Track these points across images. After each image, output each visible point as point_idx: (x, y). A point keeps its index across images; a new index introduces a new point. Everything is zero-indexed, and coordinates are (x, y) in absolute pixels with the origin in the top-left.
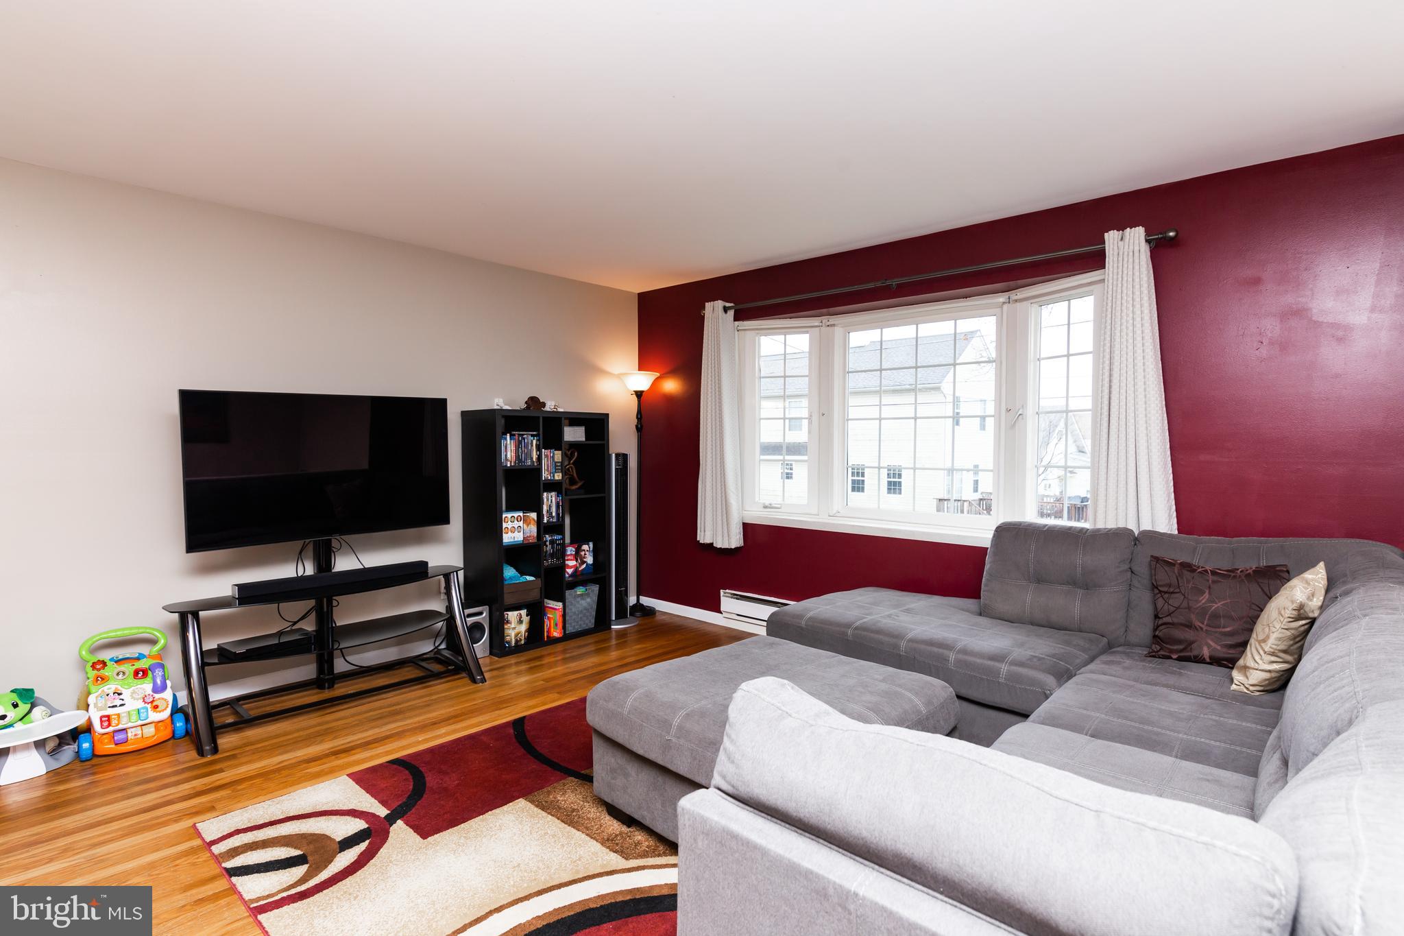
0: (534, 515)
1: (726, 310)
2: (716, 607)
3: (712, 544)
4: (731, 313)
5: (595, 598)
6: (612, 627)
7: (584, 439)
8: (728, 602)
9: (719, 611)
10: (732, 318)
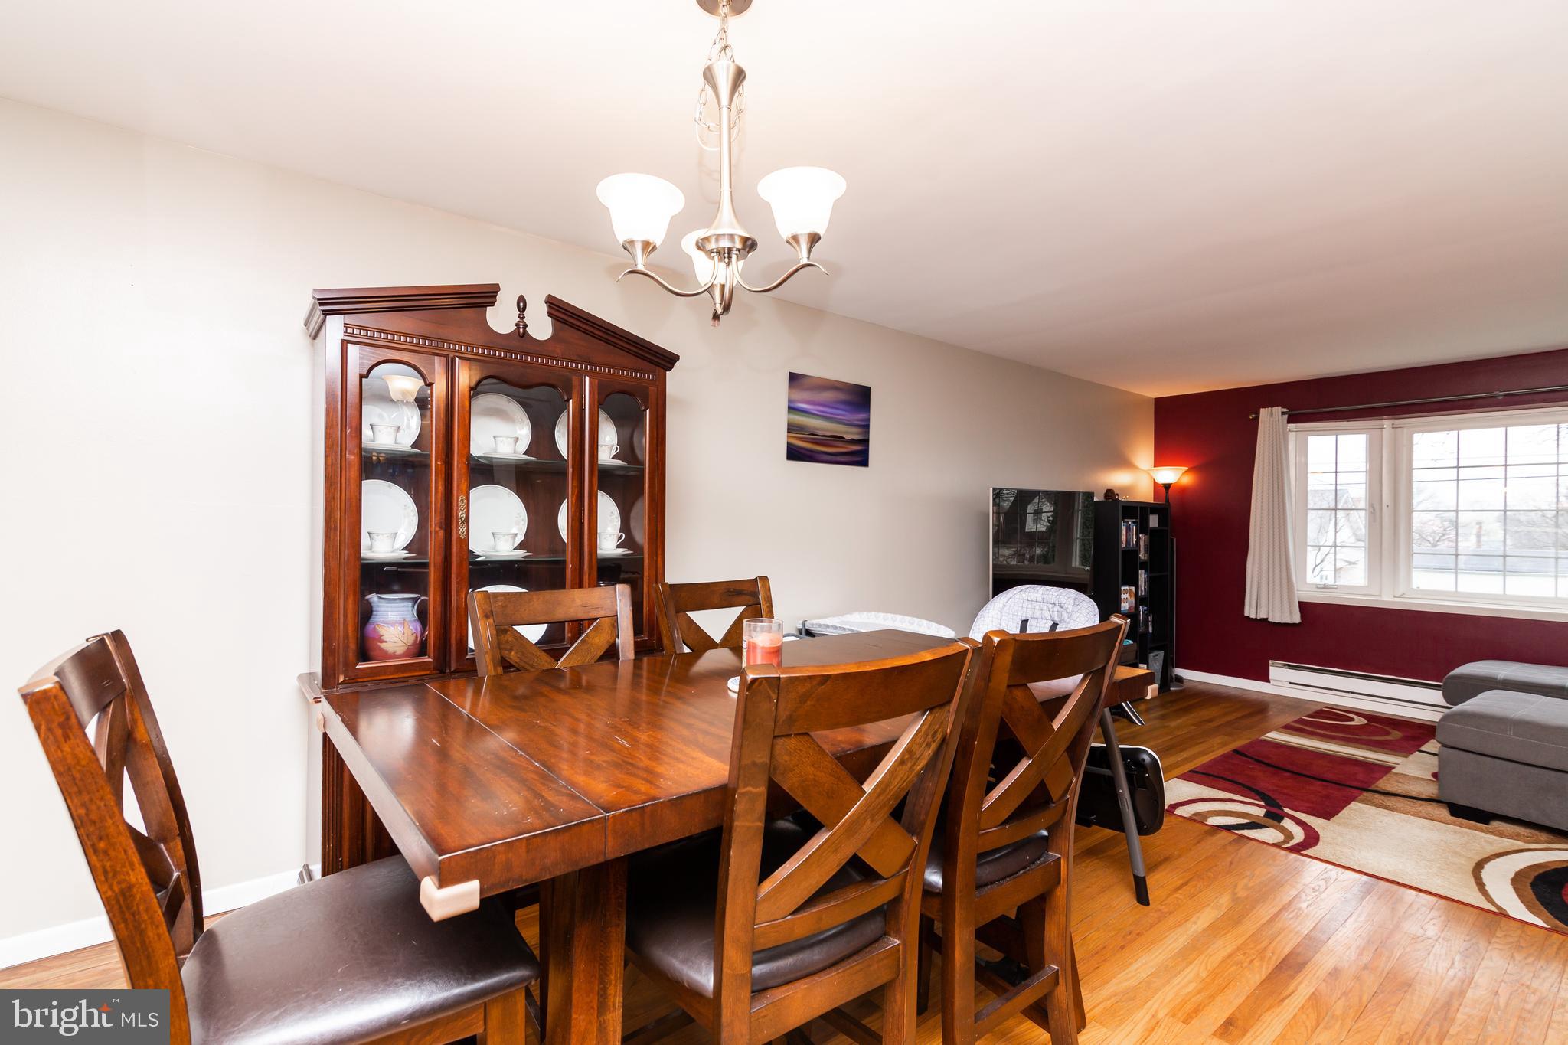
0: (1133, 588)
1: (1283, 413)
2: (1265, 678)
3: (1267, 619)
4: (1286, 416)
5: (1162, 662)
6: (1171, 689)
7: (1157, 526)
8: (1277, 671)
9: (1268, 681)
10: (1286, 421)
